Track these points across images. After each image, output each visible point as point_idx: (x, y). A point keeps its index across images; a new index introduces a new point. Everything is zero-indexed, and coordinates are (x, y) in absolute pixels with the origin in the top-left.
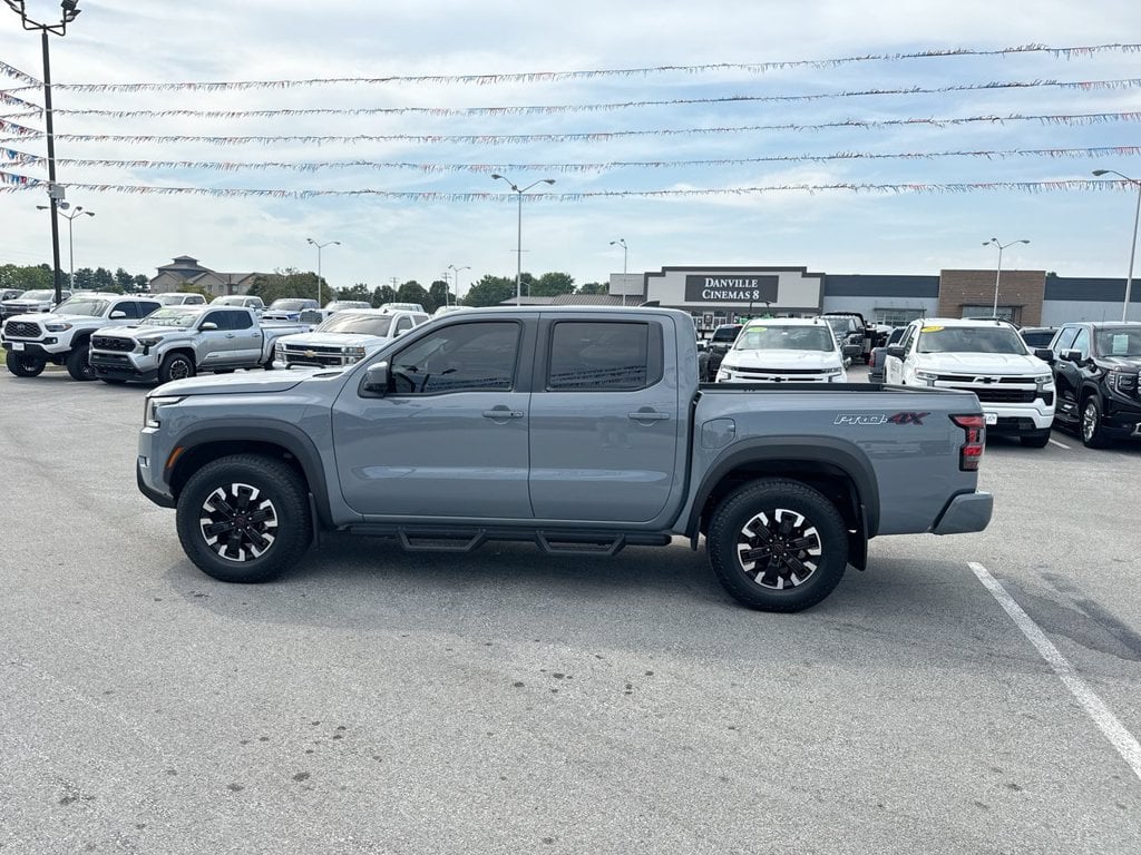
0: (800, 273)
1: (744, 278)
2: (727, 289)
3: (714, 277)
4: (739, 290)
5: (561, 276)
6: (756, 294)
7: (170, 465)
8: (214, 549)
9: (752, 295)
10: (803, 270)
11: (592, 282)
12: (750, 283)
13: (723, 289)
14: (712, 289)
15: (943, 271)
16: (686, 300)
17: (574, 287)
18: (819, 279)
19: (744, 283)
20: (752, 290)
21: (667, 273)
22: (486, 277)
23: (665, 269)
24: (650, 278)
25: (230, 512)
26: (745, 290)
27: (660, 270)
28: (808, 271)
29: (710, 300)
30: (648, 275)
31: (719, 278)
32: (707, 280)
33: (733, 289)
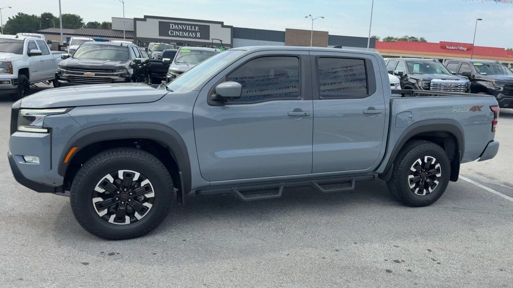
0: (220, 25)
1: (191, 25)
2: (183, 30)
3: (175, 24)
4: (189, 31)
5: (74, 16)
6: (198, 35)
7: (66, 161)
8: (105, 219)
9: (196, 35)
10: (222, 23)
11: (94, 21)
12: (195, 28)
13: (180, 30)
14: (174, 30)
15: (287, 29)
16: (160, 35)
17: (83, 24)
18: (230, 29)
19: (191, 28)
20: (196, 32)
21: (147, 19)
22: (19, 14)
23: (146, 17)
24: (137, 22)
25: (116, 191)
26: (192, 32)
27: (143, 17)
28: (224, 24)
29: (173, 36)
30: (136, 20)
31: (178, 24)
32: (171, 25)
33: (186, 31)
